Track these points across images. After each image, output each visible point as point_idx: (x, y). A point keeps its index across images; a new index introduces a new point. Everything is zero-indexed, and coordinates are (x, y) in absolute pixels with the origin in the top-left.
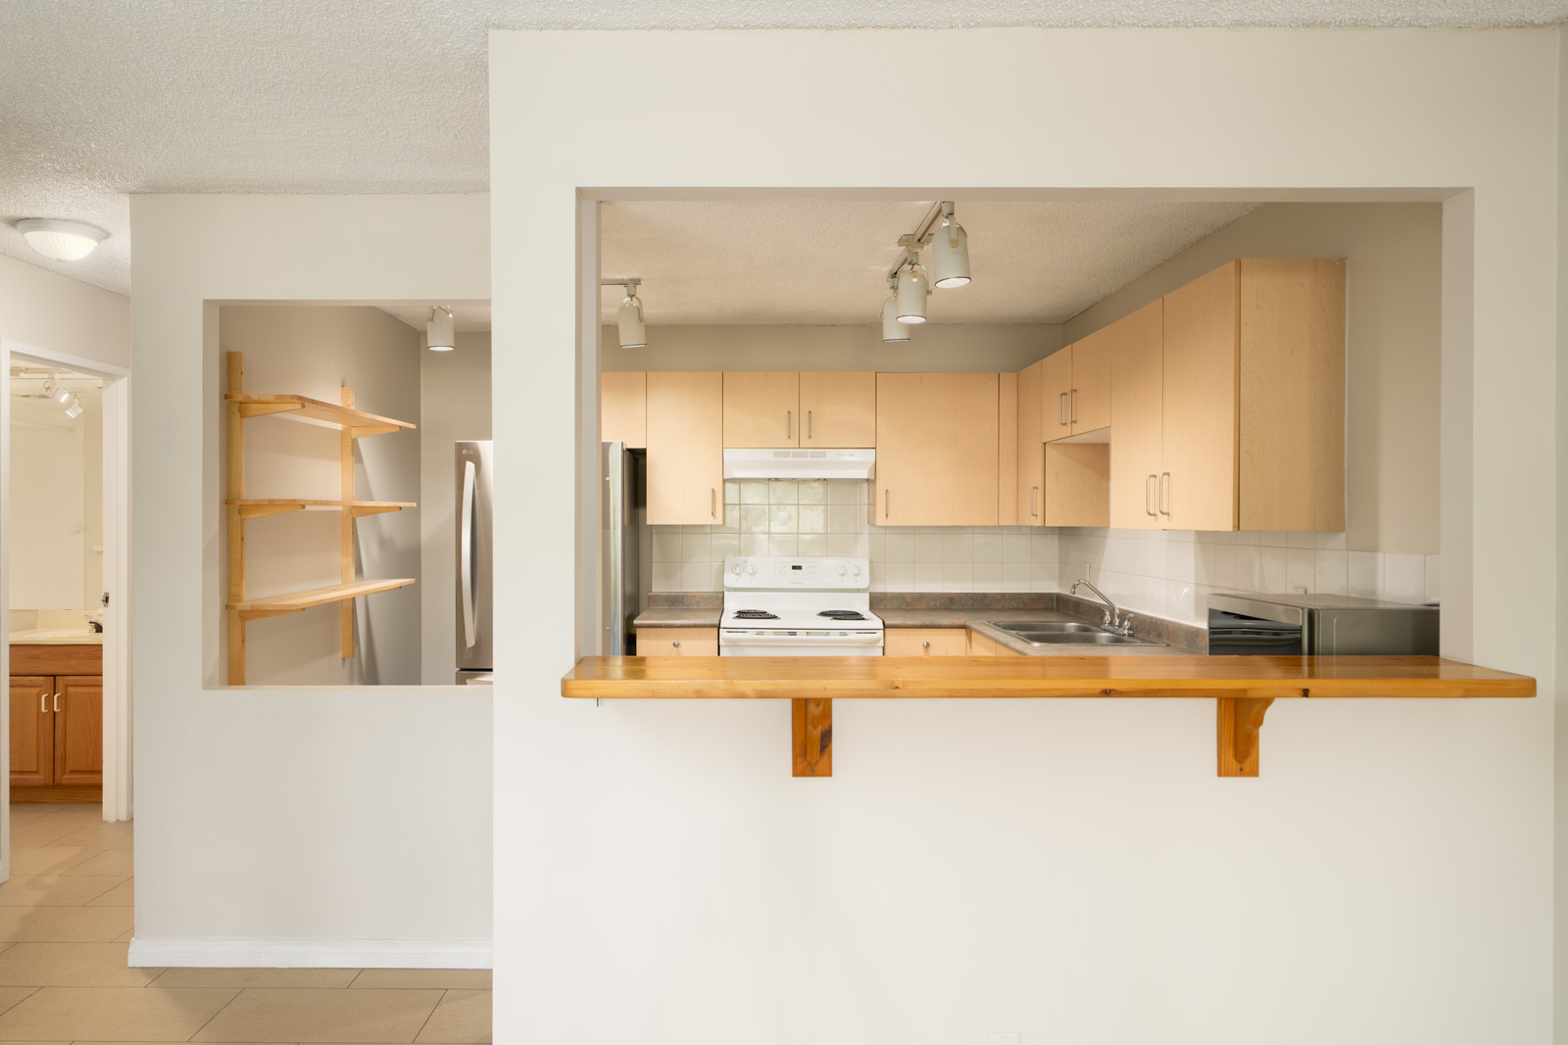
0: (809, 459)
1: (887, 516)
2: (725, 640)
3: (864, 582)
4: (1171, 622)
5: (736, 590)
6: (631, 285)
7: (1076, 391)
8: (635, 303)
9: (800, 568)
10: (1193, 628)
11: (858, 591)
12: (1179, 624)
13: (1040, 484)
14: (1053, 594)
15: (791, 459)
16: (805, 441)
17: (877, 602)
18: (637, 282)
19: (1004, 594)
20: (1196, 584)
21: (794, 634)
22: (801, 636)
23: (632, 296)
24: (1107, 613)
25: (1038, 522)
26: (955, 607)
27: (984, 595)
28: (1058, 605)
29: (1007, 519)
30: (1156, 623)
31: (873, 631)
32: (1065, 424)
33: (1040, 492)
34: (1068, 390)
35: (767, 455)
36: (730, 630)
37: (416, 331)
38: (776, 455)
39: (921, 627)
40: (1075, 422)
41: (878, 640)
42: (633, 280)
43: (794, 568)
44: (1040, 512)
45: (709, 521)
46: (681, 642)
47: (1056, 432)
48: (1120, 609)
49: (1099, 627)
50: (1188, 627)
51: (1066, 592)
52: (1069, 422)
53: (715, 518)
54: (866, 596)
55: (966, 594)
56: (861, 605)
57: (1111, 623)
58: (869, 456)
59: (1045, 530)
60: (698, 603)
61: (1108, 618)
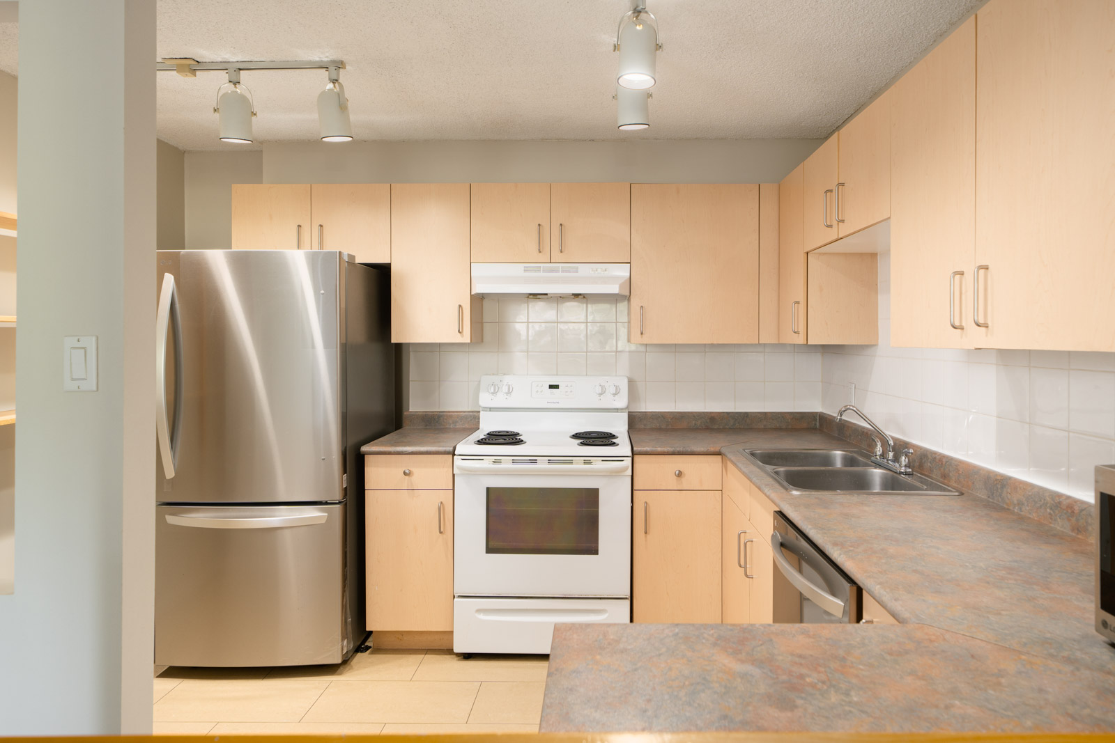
0: (560, 274)
1: (642, 334)
2: (460, 468)
3: (622, 402)
4: (961, 462)
5: (491, 409)
6: (332, 68)
7: (843, 185)
8: (337, 89)
9: (556, 387)
10: (996, 474)
11: (617, 410)
12: (975, 467)
13: (802, 299)
14: (817, 413)
15: (542, 274)
16: (556, 256)
17: (636, 422)
18: (340, 65)
19: (766, 413)
20: (998, 417)
21: (534, 462)
22: (542, 465)
23: (334, 81)
24: (879, 444)
25: (800, 340)
26: (716, 427)
27: (746, 414)
28: (821, 425)
29: (767, 338)
30: (940, 460)
31: (619, 458)
32: (830, 226)
33: (802, 306)
34: (833, 186)
35: (518, 270)
36: (466, 457)
37: (176, 148)
38: (526, 270)
39: (673, 454)
40: (843, 221)
41: (625, 469)
42: (333, 62)
43: (551, 387)
44: (802, 329)
45: (458, 339)
46: (413, 470)
47: (818, 235)
48: (895, 439)
49: (868, 457)
50: (989, 472)
51: (832, 412)
52: (835, 223)
53: (463, 336)
54: (625, 416)
55: (728, 413)
56: (619, 426)
57: (883, 455)
58: (622, 272)
59: (809, 348)
60: (455, 422)
61: (879, 450)
